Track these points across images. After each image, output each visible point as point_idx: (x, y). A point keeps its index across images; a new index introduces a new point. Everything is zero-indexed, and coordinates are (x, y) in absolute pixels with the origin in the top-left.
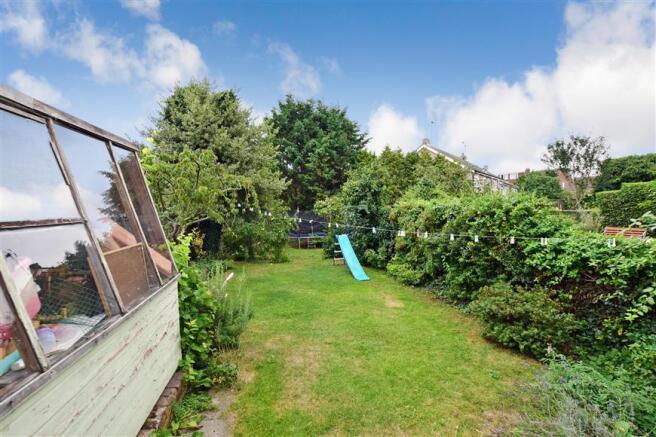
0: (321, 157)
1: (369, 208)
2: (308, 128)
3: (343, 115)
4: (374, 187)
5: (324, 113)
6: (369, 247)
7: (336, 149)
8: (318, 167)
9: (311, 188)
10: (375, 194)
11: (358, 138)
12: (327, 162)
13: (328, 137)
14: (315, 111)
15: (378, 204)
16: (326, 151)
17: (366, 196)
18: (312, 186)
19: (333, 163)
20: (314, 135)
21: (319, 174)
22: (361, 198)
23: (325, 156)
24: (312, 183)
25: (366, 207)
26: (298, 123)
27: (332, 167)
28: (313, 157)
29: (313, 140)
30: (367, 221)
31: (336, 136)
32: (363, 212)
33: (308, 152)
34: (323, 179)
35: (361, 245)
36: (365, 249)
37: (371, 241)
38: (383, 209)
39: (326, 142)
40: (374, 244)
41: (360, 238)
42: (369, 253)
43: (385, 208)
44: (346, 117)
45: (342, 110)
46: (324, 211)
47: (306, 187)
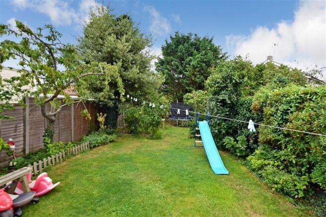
0: (194, 67)
1: (230, 99)
2: (187, 50)
3: (211, 41)
4: (236, 78)
5: (199, 41)
6: (228, 134)
7: (205, 62)
8: (193, 75)
9: (187, 88)
10: (236, 85)
11: (221, 56)
12: (199, 71)
13: (200, 54)
14: (192, 40)
15: (239, 95)
16: (198, 64)
17: (227, 87)
18: (189, 87)
19: (203, 72)
20: (191, 55)
21: (193, 79)
22: (222, 89)
23: (197, 67)
24: (188, 85)
25: (226, 97)
26: (181, 46)
27: (202, 74)
28: (189, 68)
29: (191, 57)
30: (227, 110)
31: (206, 54)
32: (223, 102)
33: (186, 64)
34: (196, 82)
35: (220, 132)
36: (224, 135)
37: (230, 128)
38: (243, 99)
39: (198, 58)
40: (233, 132)
41: (219, 125)
42: (228, 140)
43: (245, 98)
44: (213, 42)
45: (210, 38)
46: (192, 101)
47: (185, 87)
